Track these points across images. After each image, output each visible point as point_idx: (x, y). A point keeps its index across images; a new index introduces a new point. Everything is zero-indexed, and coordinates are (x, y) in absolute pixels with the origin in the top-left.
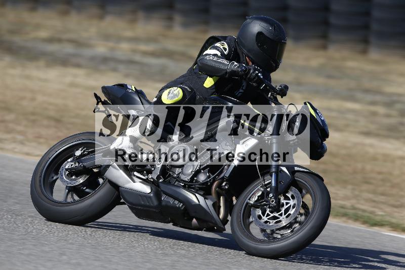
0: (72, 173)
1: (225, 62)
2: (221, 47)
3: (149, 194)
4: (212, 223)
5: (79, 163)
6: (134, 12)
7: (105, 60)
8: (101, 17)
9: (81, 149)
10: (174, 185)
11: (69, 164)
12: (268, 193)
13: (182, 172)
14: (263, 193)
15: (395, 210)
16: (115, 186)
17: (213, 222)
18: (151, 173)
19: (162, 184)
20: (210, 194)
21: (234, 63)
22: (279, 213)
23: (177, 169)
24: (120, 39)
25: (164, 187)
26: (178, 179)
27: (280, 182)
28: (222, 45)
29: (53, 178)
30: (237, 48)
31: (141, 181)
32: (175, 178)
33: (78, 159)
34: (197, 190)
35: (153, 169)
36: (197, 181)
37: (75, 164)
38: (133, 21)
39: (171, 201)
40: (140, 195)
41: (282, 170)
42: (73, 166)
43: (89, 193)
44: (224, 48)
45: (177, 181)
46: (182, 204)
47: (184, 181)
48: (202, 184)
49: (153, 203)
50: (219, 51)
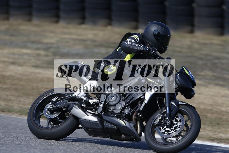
0: (52, 111)
1: (136, 45)
2: (135, 38)
3: (97, 122)
5: (55, 105)
9: (55, 97)
10: (111, 116)
11: (49, 106)
12: (165, 117)
13: (115, 109)
14: (162, 118)
17: (134, 135)
18: (97, 110)
19: (104, 116)
20: (132, 120)
22: (171, 129)
23: (112, 107)
25: (105, 118)
27: (172, 111)
28: (136, 37)
29: (40, 114)
32: (111, 112)
33: (54, 103)
34: (124, 118)
35: (98, 107)
36: (124, 113)
37: (53, 106)
39: (109, 125)
40: (92, 123)
41: (172, 104)
42: (52, 107)
43: (62, 122)
45: (112, 113)
46: (116, 127)
47: (116, 114)
48: (127, 115)
49: (99, 127)
50: (134, 40)
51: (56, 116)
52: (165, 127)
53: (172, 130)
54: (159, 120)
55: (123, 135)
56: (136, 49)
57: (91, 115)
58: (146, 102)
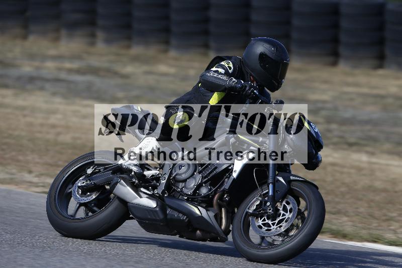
0: (85, 190)
2: (227, 66)
3: (155, 209)
5: (90, 181)
7: (32, 79)
9: (92, 167)
10: (178, 199)
11: (80, 183)
12: (266, 202)
13: (185, 187)
14: (261, 202)
15: (333, 216)
16: (124, 202)
17: (216, 232)
18: (157, 189)
19: (168, 199)
20: (212, 206)
21: (232, 79)
22: (273, 222)
23: (181, 184)
24: (45, 58)
25: (168, 201)
26: (182, 193)
27: (277, 191)
28: (228, 64)
32: (179, 192)
33: (89, 177)
34: (200, 203)
35: (158, 184)
36: (199, 195)
37: (86, 181)
38: (57, 39)
39: (176, 214)
40: (147, 210)
41: (278, 180)
42: (85, 184)
44: (229, 67)
45: (181, 194)
46: (186, 217)
47: (187, 195)
48: (204, 197)
49: (159, 216)
50: (224, 69)
51: (94, 197)
54: (255, 207)
55: (198, 232)
56: (224, 86)
57: (147, 197)
58: (235, 175)
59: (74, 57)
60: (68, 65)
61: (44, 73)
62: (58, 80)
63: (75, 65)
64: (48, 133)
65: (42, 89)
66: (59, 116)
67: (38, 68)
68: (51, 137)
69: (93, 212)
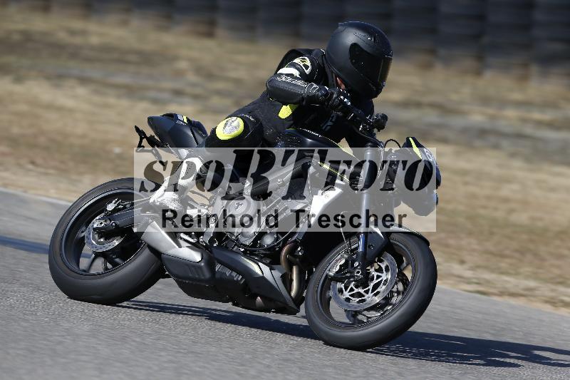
1: (300, 83)
2: (302, 64)
3: (199, 264)
4: (281, 302)
5: (110, 221)
6: (525, 65)
8: (478, 73)
9: (114, 201)
10: (232, 251)
11: (97, 223)
12: (353, 261)
14: (347, 261)
16: (156, 253)
18: (202, 235)
19: (217, 250)
20: (278, 263)
21: (312, 85)
22: (365, 289)
24: (504, 103)
25: (218, 254)
26: (237, 243)
27: (369, 247)
28: (303, 62)
30: (326, 65)
31: (189, 245)
32: (233, 241)
33: (110, 216)
34: (262, 258)
36: (261, 246)
37: (105, 222)
38: (524, 78)
39: (228, 272)
40: (187, 265)
42: (103, 225)
44: (304, 65)
45: (235, 245)
46: (241, 277)
48: (268, 249)
49: (204, 275)
50: (298, 69)
51: (117, 244)
52: (352, 285)
53: (367, 292)
54: (338, 268)
55: (259, 298)
56: (301, 94)
57: (188, 247)
59: (547, 105)
60: (537, 115)
61: (503, 125)
62: (520, 136)
63: (547, 116)
64: (496, 209)
65: (496, 147)
66: (515, 187)
67: (493, 118)
68: (500, 214)
69: (115, 265)
